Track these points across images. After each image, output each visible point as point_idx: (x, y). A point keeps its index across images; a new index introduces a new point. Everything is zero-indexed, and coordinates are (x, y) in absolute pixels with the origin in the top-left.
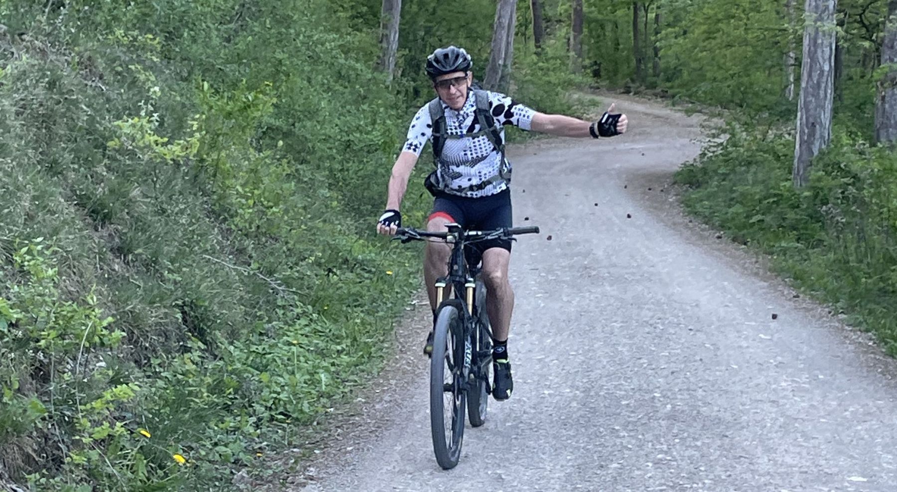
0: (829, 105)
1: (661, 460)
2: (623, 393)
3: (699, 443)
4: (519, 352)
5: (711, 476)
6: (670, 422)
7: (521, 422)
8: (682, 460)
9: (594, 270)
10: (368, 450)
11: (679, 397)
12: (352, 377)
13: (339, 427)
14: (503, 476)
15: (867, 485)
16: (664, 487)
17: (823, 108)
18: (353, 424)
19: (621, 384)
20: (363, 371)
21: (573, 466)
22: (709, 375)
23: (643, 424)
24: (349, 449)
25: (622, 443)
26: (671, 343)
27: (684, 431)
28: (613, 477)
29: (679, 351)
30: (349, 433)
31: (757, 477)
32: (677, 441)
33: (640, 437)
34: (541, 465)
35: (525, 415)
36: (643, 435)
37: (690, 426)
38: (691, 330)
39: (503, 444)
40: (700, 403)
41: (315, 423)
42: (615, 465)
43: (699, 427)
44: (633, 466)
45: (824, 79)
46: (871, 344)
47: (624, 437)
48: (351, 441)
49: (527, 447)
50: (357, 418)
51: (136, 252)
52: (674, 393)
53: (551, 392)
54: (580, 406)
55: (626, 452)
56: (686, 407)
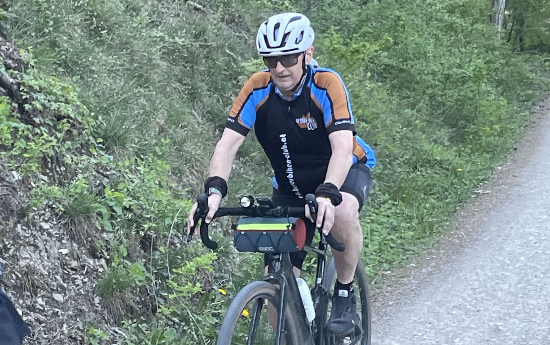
7: (530, 285)
10: (405, 304)
12: (411, 248)
13: (389, 286)
14: (500, 328)
18: (400, 284)
20: (422, 243)
24: (390, 303)
30: (395, 290)
34: (534, 319)
35: (535, 279)
39: (511, 301)
41: (373, 283)
48: (394, 298)
49: (528, 304)
50: (405, 280)
51: (251, 155)
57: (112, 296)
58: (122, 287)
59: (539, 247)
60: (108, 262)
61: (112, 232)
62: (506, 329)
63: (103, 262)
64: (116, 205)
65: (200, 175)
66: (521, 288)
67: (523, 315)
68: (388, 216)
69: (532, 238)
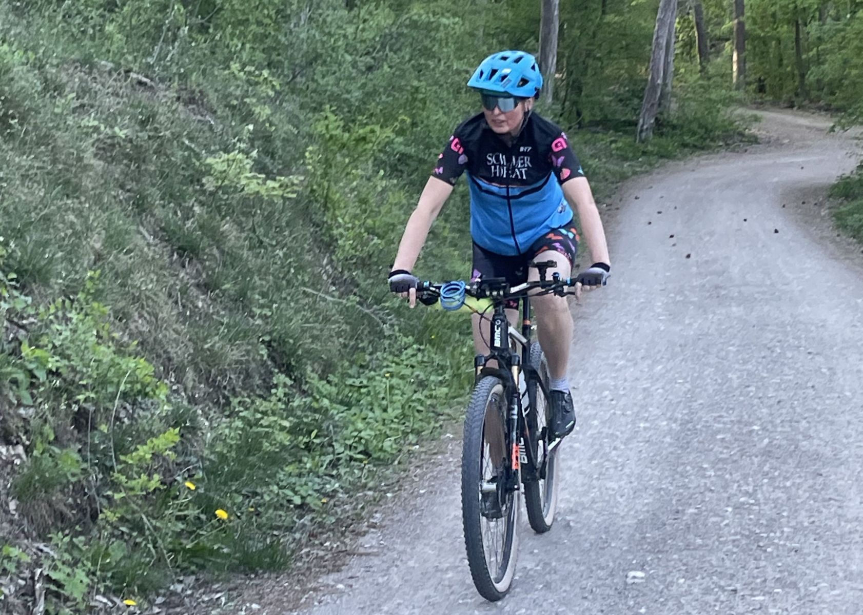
1: (743, 504)
2: (721, 426)
3: (788, 484)
4: (625, 380)
5: (793, 523)
6: (764, 458)
7: (608, 460)
8: (766, 504)
9: (725, 289)
10: (441, 493)
11: (779, 430)
12: (447, 411)
13: (418, 467)
14: (572, 524)
16: (738, 537)
18: (433, 464)
19: (722, 417)
20: (459, 403)
21: (648, 511)
22: (818, 404)
23: (735, 461)
24: (422, 492)
25: (705, 484)
26: (786, 369)
27: (776, 469)
28: (687, 524)
29: (791, 377)
30: (426, 474)
31: (843, 524)
32: (766, 481)
33: (727, 476)
34: (615, 510)
35: (614, 452)
36: (731, 474)
37: (784, 463)
38: (809, 353)
39: (583, 486)
40: (800, 437)
41: (396, 462)
42: (692, 510)
43: (793, 465)
44: (711, 511)
47: (710, 476)
48: (426, 484)
49: (606, 489)
50: (440, 457)
51: (223, 288)
52: (775, 426)
53: (647, 425)
54: (672, 441)
55: (709, 494)
56: (784, 442)
57: (34, 498)
58: (47, 485)
59: (615, 406)
60: (28, 450)
61: (32, 406)
62: (579, 526)
63: (20, 449)
64: (37, 368)
65: (153, 319)
66: (596, 465)
67: (600, 504)
68: (412, 367)
69: (607, 393)
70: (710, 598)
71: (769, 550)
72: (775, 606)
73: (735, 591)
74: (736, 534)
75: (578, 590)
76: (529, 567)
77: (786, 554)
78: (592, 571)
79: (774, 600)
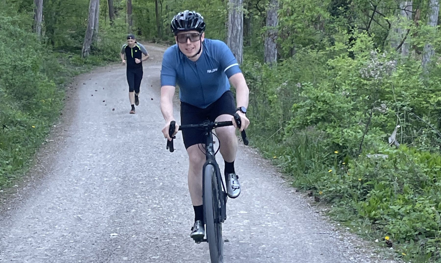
0: (241, 46)
1: (155, 207)
2: (141, 178)
3: (173, 199)
4: (94, 162)
5: (177, 214)
6: (161, 190)
7: (92, 193)
8: (165, 207)
9: (133, 123)
10: (18, 209)
11: (166, 179)
12: (13, 176)
13: (5, 199)
14: (81, 218)
15: (247, 215)
16: (155, 219)
17: (239, 47)
18: (11, 197)
19: (140, 175)
20: (19, 173)
21: (114, 212)
23: (148, 192)
24: (9, 208)
25: (138, 201)
26: (165, 155)
27: (167, 194)
28: (132, 215)
29: (168, 159)
30: (9, 201)
32: (163, 199)
33: (147, 197)
34: (100, 212)
35: (94, 190)
36: (148, 197)
37: (170, 192)
39: (83, 203)
40: (176, 182)
42: (133, 211)
43: (174, 192)
44: (142, 210)
45: (239, 34)
46: (256, 153)
47: (139, 198)
48: (10, 205)
49: (94, 204)
50: (14, 194)
52: (164, 178)
53: (107, 179)
54: (120, 185)
55: (139, 204)
56: (169, 184)
59: (92, 172)
62: (84, 219)
66: (87, 195)
67: (92, 210)
69: (86, 167)
70: (147, 241)
71: (169, 223)
72: (174, 243)
73: (157, 238)
74: (154, 218)
75: (89, 242)
76: (65, 234)
77: (176, 224)
78: (94, 235)
79: (174, 241)
